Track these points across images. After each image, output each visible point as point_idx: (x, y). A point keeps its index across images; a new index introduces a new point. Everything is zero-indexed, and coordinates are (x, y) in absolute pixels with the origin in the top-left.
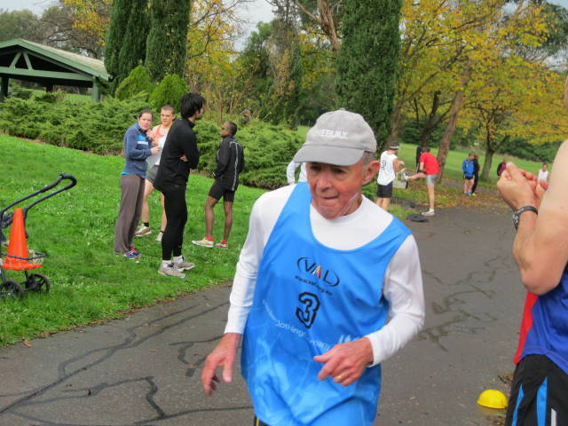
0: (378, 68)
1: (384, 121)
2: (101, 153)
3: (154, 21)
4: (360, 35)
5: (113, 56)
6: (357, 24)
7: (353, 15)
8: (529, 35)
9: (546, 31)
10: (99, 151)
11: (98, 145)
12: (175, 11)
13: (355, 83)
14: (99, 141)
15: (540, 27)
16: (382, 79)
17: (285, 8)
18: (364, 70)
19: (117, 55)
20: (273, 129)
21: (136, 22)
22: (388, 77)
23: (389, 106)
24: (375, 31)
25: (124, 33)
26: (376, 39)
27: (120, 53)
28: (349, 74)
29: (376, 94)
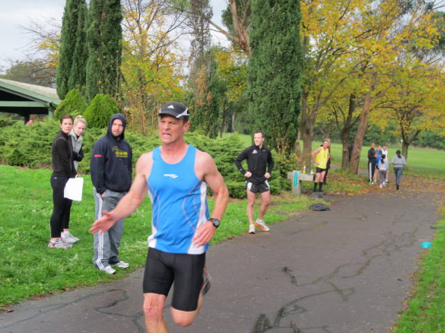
0: (283, 75)
1: (292, 122)
2: (34, 167)
3: (90, 50)
4: (264, 47)
5: (63, 84)
6: (261, 37)
7: (258, 30)
8: (423, 39)
9: (437, 34)
10: (33, 166)
11: (33, 160)
12: (109, 40)
13: (263, 89)
14: (34, 157)
15: (433, 31)
16: (287, 84)
18: (270, 77)
19: (66, 83)
21: (80, 54)
22: (293, 82)
23: (296, 108)
24: (278, 42)
25: (71, 64)
26: (279, 48)
27: (69, 81)
28: (257, 82)
29: (282, 98)
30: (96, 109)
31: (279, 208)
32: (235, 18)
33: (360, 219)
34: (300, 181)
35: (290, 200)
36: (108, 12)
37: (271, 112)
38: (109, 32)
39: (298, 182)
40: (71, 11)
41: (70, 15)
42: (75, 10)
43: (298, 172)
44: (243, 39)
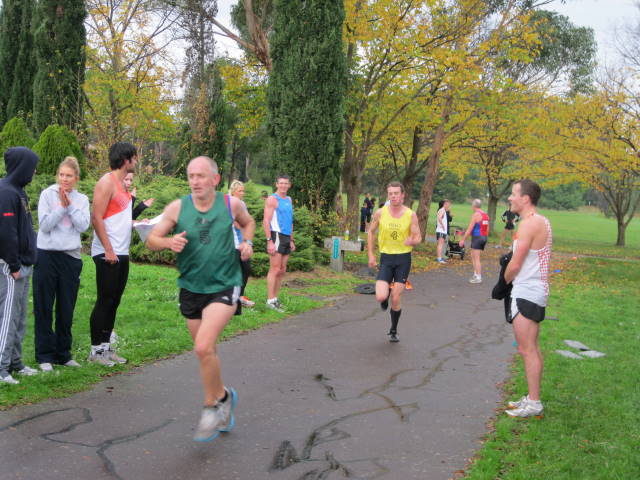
0: (318, 99)
1: (331, 166)
3: (40, 61)
4: (290, 58)
6: (288, 45)
7: (282, 33)
8: (518, 49)
9: (538, 42)
12: (66, 47)
13: (289, 120)
15: (533, 37)
16: (324, 112)
18: (300, 102)
19: (4, 108)
22: (332, 109)
23: (336, 146)
24: (310, 52)
25: (12, 81)
26: (312, 61)
27: (8, 106)
28: (282, 108)
29: (317, 132)
30: (47, 147)
31: (313, 290)
32: (249, 17)
33: (428, 306)
34: (343, 252)
35: (328, 279)
36: (65, 6)
37: (300, 152)
38: (67, 35)
39: (339, 252)
40: (11, 3)
42: (18, 3)
43: (340, 239)
44: (261, 47)
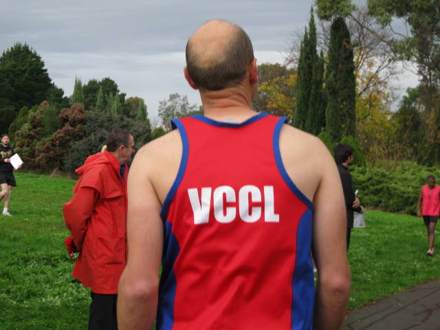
3: (329, 97)
5: (301, 126)
17: (428, 77)
20: (428, 170)
25: (308, 108)
27: (306, 123)
36: (343, 64)
38: (345, 81)
40: (306, 62)
41: (305, 66)
42: (309, 62)
